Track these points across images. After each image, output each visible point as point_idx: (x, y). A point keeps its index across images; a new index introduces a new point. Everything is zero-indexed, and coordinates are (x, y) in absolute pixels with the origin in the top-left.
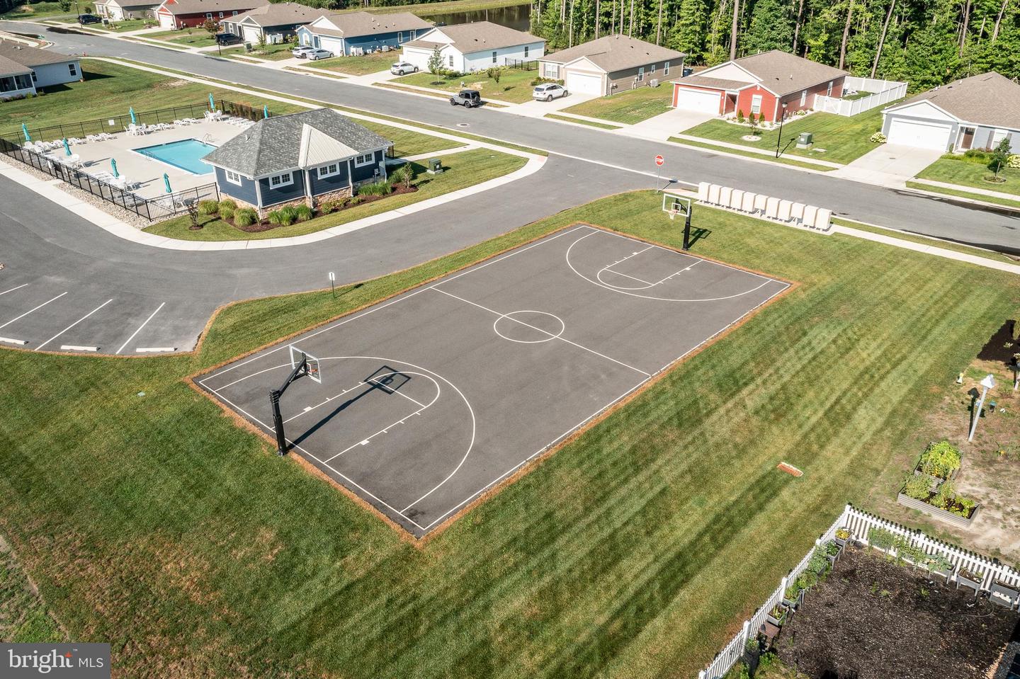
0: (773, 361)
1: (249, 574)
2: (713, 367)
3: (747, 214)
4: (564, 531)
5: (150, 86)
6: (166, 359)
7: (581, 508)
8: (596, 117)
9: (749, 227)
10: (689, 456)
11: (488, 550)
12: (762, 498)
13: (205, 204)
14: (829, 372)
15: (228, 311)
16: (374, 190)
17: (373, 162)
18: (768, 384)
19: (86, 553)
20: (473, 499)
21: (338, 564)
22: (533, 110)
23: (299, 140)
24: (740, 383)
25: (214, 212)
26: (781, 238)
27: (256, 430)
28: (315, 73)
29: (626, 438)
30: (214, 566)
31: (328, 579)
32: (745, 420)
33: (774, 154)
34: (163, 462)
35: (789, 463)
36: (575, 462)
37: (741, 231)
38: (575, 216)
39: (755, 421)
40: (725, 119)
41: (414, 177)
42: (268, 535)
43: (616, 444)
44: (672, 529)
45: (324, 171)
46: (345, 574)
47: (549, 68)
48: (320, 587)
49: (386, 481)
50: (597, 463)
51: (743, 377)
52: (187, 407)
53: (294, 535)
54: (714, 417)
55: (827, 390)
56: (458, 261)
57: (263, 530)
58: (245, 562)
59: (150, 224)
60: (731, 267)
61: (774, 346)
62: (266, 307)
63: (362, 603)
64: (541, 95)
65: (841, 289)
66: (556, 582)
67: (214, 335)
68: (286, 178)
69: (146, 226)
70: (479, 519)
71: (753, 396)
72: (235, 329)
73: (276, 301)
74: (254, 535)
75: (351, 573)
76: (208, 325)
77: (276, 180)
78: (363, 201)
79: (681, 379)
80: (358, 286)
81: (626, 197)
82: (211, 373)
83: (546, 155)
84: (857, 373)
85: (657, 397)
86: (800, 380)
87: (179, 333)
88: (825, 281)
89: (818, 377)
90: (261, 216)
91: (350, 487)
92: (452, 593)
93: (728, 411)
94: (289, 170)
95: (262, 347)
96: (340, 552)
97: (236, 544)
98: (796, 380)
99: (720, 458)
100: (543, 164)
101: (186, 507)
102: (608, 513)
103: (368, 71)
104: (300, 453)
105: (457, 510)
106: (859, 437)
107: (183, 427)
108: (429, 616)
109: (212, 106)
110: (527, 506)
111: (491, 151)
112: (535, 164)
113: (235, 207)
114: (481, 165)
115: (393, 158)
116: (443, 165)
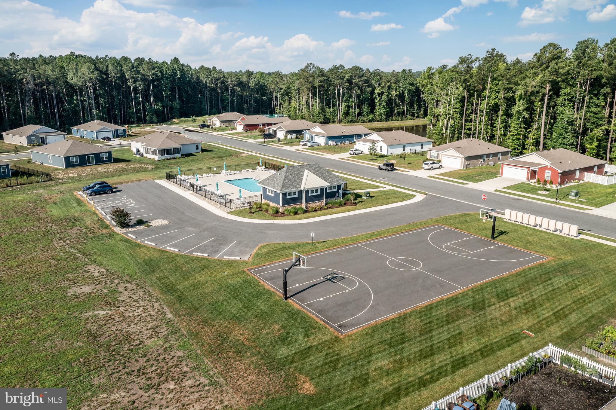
0: (529, 289)
1: (268, 339)
2: (496, 288)
3: (532, 227)
4: (409, 340)
5: (231, 156)
6: (237, 261)
7: (418, 333)
8: (456, 178)
9: (531, 232)
10: (476, 321)
11: (373, 342)
12: (510, 342)
13: (256, 203)
14: (559, 297)
15: (264, 246)
16: (336, 203)
17: (336, 190)
18: (525, 298)
19: (203, 324)
20: (368, 324)
21: (306, 339)
22: (422, 174)
23: (302, 176)
24: (509, 296)
25: (259, 208)
26: (548, 238)
27: (274, 290)
28: (310, 152)
29: (445, 310)
30: (254, 335)
31: (301, 344)
32: (509, 311)
33: (555, 200)
34: (234, 297)
35: (529, 331)
36: (418, 316)
37: (526, 234)
38: (436, 221)
39: (514, 312)
40: (529, 183)
41: (356, 199)
42: (276, 327)
43: (439, 312)
44: (462, 348)
45: (312, 192)
46: (309, 343)
47: (433, 154)
48: (297, 346)
49: (329, 314)
50: (429, 318)
51: (511, 293)
52: (245, 279)
53: (288, 328)
54: (492, 308)
55: (557, 304)
56: (373, 236)
57: (275, 325)
58: (267, 334)
59: (231, 211)
60: (516, 248)
61: (531, 283)
62: (281, 246)
63: (315, 354)
64: (427, 167)
65: (577, 262)
66: (401, 359)
67: (257, 255)
68: (294, 193)
69: (229, 211)
70: (370, 331)
71: (514, 302)
72: (267, 253)
73: (286, 244)
74: (271, 326)
75: (311, 343)
76: (255, 251)
77: (290, 194)
78: (330, 208)
79: (478, 290)
80: (324, 242)
81: (465, 215)
82: (255, 268)
83: (426, 194)
84: (575, 299)
85: (464, 296)
86: (543, 298)
87: (242, 253)
88: (569, 258)
89: (553, 298)
90: (281, 210)
91: (313, 314)
92: (355, 355)
93: (500, 306)
94: (296, 190)
95: (278, 261)
96: (307, 335)
97: (263, 328)
98: (540, 298)
99: (492, 324)
100: (423, 198)
101: (243, 314)
102: (431, 337)
103: (337, 153)
104: (292, 300)
105: (361, 327)
106: (570, 325)
107: (243, 286)
108: (343, 362)
109: (261, 164)
110: (393, 329)
111: (397, 191)
112: (419, 198)
113: (269, 206)
114: (390, 197)
115: (346, 191)
116: (371, 195)
